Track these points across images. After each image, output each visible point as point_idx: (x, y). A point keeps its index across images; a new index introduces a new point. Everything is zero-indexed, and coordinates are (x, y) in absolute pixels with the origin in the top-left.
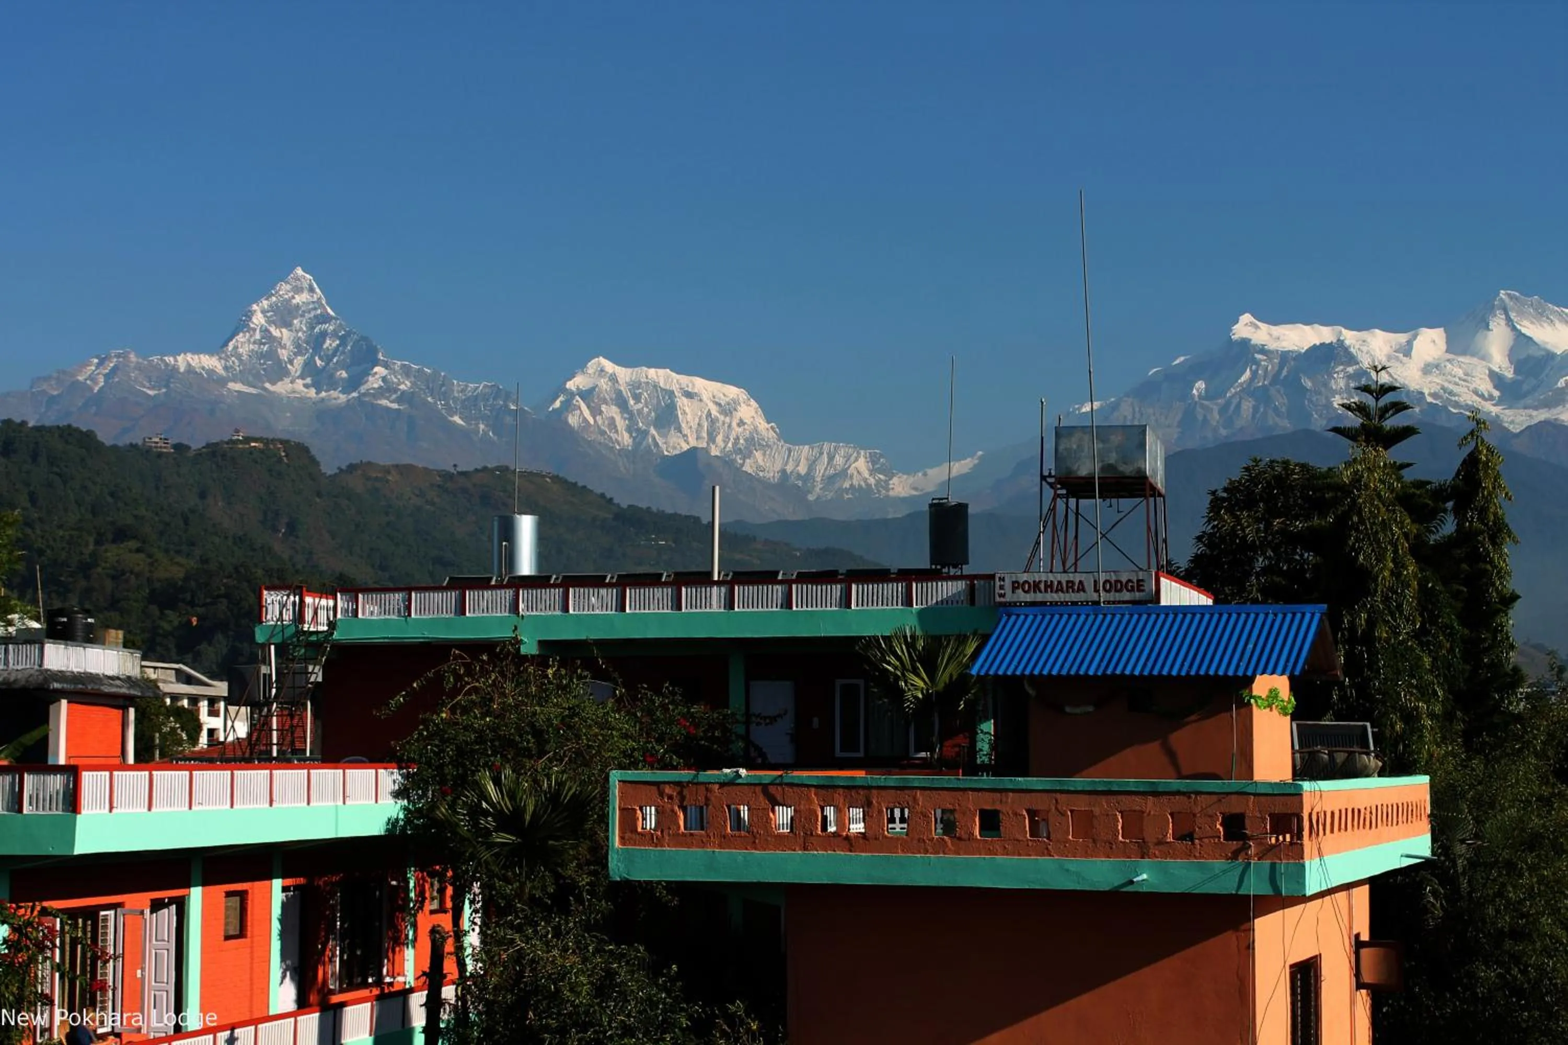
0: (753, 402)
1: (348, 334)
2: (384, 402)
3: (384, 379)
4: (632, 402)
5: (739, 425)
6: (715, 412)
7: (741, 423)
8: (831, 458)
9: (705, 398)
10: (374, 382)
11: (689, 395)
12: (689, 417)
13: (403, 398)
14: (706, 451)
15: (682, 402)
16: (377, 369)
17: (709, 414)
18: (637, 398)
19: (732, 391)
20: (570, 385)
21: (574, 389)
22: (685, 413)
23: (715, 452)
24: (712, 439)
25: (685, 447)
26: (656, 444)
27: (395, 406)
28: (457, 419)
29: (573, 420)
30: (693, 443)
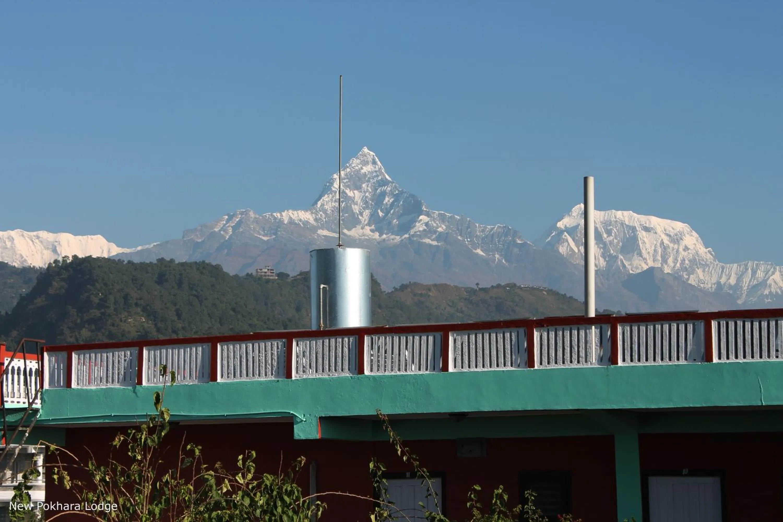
0: (694, 233)
1: (402, 193)
2: (427, 241)
3: (427, 224)
4: (605, 236)
5: (684, 250)
6: (666, 241)
7: (686, 249)
8: (754, 273)
9: (659, 231)
10: (419, 227)
11: (647, 229)
12: (648, 245)
13: (440, 237)
14: (661, 270)
15: (642, 234)
16: (421, 217)
17: (662, 243)
18: (609, 233)
19: (679, 226)
20: (560, 225)
21: (563, 227)
22: (644, 242)
23: (667, 270)
24: (665, 261)
25: (645, 267)
26: (624, 266)
27: (435, 243)
28: (479, 251)
29: (562, 250)
30: (651, 264)
